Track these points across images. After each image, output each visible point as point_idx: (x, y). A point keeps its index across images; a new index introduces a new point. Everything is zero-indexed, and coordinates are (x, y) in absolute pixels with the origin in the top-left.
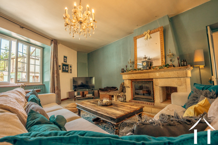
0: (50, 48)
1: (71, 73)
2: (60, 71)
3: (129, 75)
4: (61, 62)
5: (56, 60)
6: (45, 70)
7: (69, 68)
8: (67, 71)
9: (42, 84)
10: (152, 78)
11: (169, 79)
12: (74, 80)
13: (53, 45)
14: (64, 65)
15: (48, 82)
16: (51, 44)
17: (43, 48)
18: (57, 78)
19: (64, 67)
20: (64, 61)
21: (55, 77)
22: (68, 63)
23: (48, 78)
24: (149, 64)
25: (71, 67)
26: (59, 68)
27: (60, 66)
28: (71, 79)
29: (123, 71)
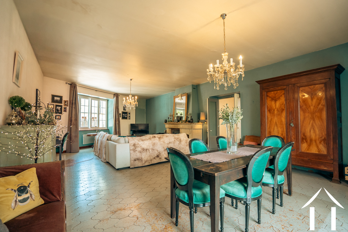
0: (113, 101)
1: (130, 119)
2: (121, 118)
3: (169, 125)
4: (121, 110)
5: (118, 111)
6: (109, 118)
7: (128, 115)
8: (126, 118)
9: (107, 129)
10: (179, 128)
11: (186, 130)
12: (132, 126)
13: (115, 98)
14: (123, 113)
15: (112, 127)
16: (114, 97)
17: (108, 100)
18: (118, 124)
19: (124, 115)
20: (124, 110)
21: (117, 124)
22: (127, 110)
23: (111, 124)
24: (180, 119)
25: (129, 114)
26: (119, 116)
27: (120, 114)
28: (129, 125)
29: (166, 121)
